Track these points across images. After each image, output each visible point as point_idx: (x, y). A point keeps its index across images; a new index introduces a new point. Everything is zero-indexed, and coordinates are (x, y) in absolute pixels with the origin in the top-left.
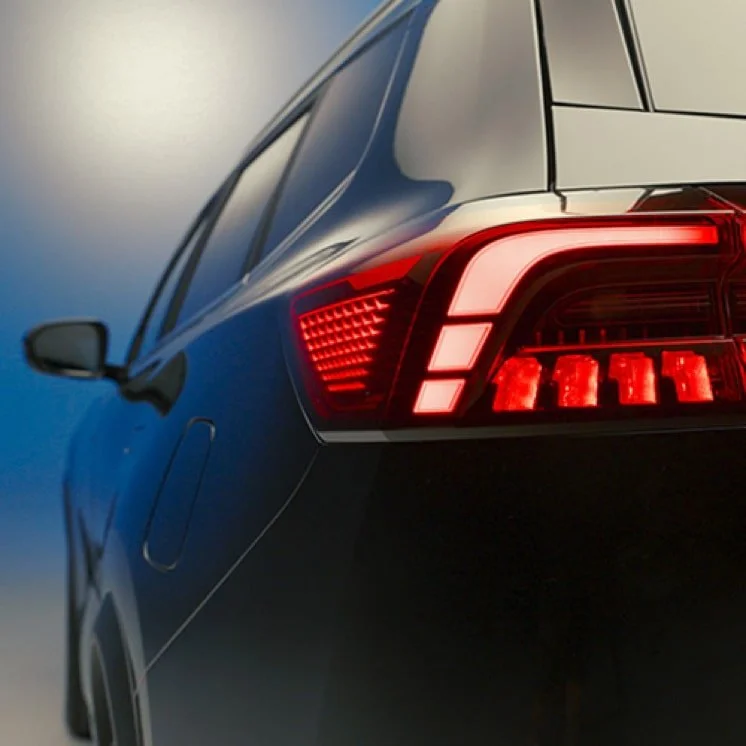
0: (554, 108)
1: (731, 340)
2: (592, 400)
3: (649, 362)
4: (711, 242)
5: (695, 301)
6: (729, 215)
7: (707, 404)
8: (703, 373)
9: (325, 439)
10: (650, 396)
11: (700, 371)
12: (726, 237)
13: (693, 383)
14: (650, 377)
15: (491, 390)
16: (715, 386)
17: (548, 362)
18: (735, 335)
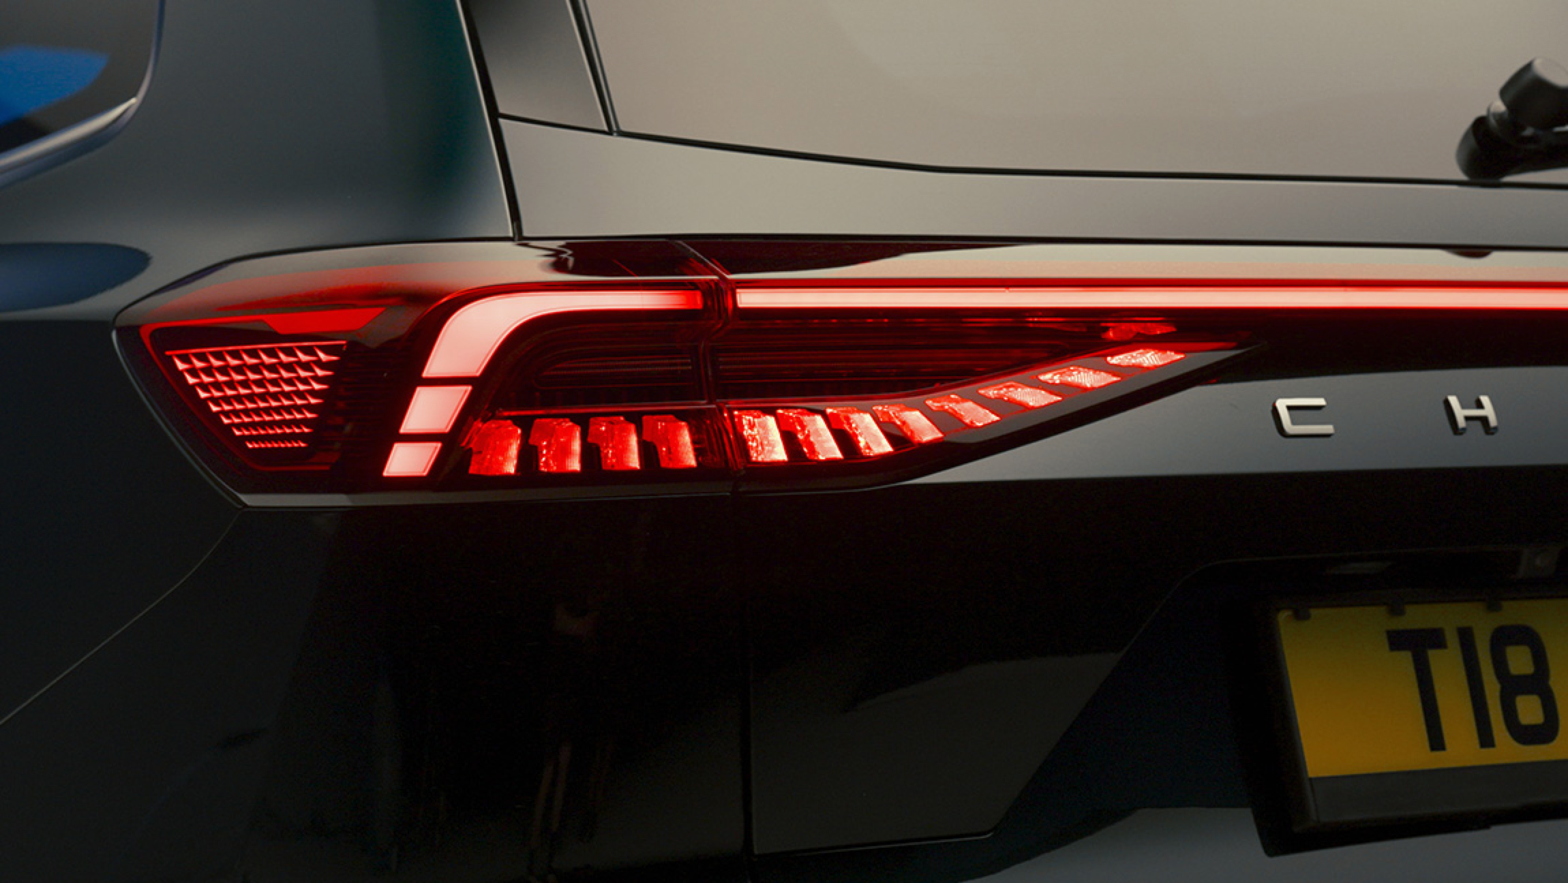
0: (502, 121)
1: (714, 406)
2: (575, 465)
3: (632, 427)
4: (693, 307)
5: (675, 364)
6: (712, 280)
7: (690, 469)
8: (686, 438)
9: (249, 503)
10: (634, 461)
11: (681, 435)
12: (709, 303)
13: (674, 447)
14: (633, 441)
15: (467, 455)
16: (698, 453)
17: (526, 424)
18: (718, 400)
